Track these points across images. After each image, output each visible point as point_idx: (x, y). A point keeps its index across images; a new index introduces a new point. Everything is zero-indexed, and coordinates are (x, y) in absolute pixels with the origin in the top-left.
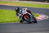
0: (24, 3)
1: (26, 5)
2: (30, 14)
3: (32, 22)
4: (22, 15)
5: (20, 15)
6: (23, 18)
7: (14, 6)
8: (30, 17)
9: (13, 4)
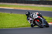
0: (40, 7)
1: (42, 9)
2: (41, 18)
3: (44, 26)
4: (33, 19)
5: (31, 19)
6: (34, 22)
7: (30, 10)
8: (41, 21)
9: (29, 8)
